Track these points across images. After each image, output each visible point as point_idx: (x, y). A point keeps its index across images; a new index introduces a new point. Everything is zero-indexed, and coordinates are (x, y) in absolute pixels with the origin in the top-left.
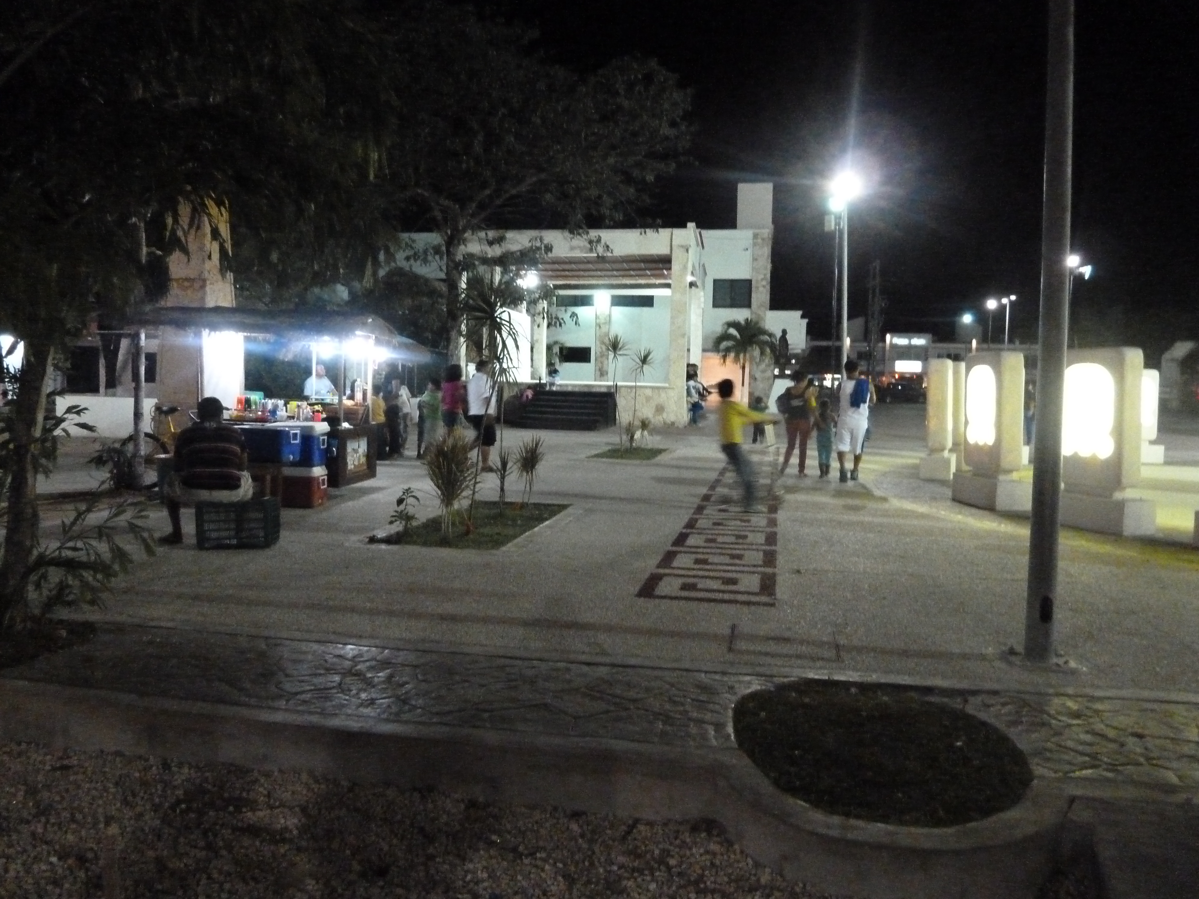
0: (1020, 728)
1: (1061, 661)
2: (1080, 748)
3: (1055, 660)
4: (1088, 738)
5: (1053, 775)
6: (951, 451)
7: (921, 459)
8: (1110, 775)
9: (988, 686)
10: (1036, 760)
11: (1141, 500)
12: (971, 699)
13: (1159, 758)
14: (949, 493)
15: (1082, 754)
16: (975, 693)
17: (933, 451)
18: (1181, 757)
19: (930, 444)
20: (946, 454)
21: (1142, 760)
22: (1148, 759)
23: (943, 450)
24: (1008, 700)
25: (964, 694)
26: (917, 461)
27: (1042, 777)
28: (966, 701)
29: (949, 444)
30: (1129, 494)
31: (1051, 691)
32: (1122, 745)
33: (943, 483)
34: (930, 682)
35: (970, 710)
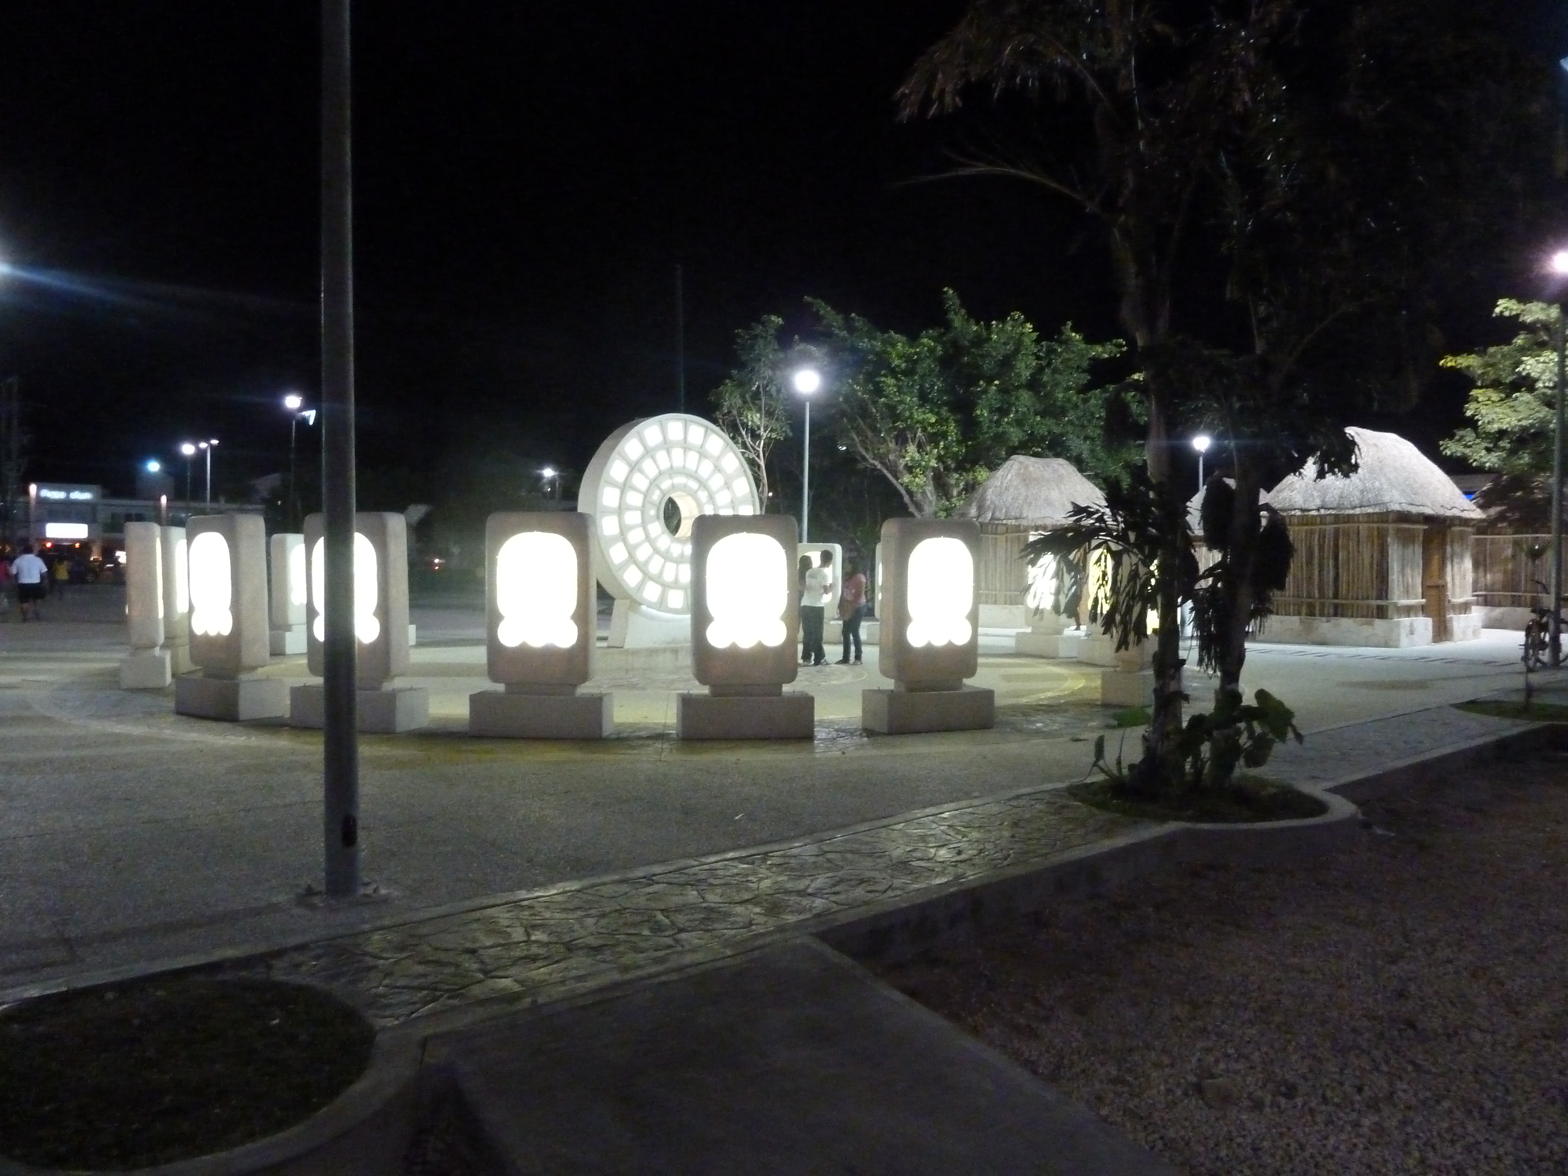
0: (343, 980)
1: (369, 890)
2: (416, 983)
3: (362, 891)
4: (420, 969)
5: (396, 1022)
6: (164, 647)
7: (122, 661)
8: (456, 1002)
9: (292, 941)
10: (371, 1012)
11: (411, 689)
12: (278, 964)
13: (495, 970)
14: (171, 704)
15: (420, 988)
16: (280, 953)
17: (138, 648)
18: (515, 962)
19: (134, 639)
20: (157, 651)
21: (481, 976)
22: (486, 973)
23: (153, 646)
24: (320, 951)
25: (266, 959)
26: (116, 665)
27: (384, 1029)
28: (269, 967)
29: (161, 639)
30: (398, 683)
31: (367, 927)
32: (457, 966)
33: (158, 691)
34: (217, 955)
35: (279, 976)
